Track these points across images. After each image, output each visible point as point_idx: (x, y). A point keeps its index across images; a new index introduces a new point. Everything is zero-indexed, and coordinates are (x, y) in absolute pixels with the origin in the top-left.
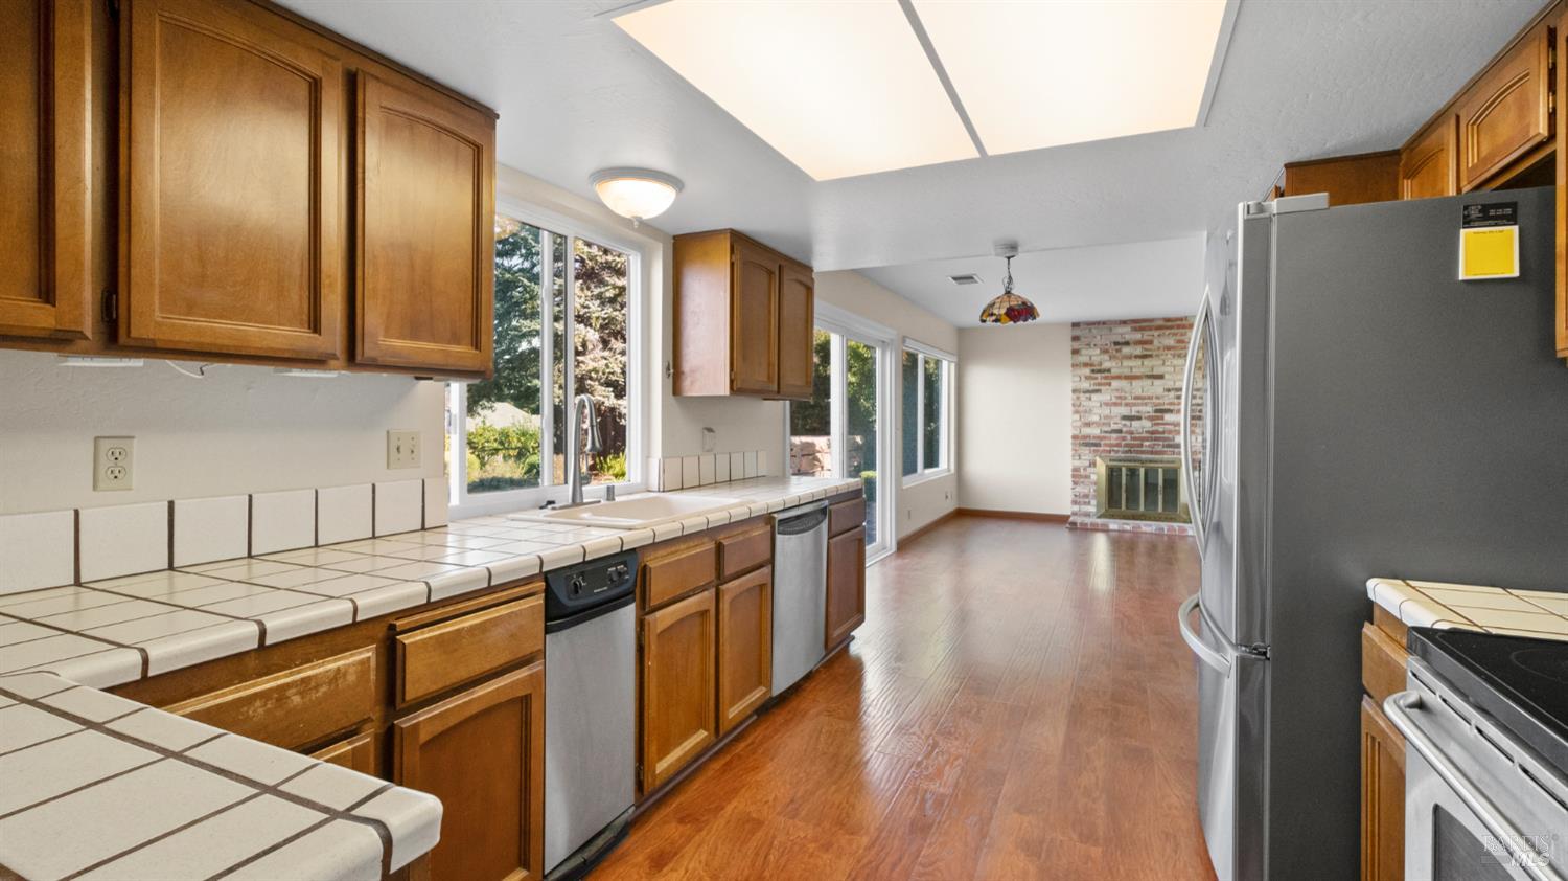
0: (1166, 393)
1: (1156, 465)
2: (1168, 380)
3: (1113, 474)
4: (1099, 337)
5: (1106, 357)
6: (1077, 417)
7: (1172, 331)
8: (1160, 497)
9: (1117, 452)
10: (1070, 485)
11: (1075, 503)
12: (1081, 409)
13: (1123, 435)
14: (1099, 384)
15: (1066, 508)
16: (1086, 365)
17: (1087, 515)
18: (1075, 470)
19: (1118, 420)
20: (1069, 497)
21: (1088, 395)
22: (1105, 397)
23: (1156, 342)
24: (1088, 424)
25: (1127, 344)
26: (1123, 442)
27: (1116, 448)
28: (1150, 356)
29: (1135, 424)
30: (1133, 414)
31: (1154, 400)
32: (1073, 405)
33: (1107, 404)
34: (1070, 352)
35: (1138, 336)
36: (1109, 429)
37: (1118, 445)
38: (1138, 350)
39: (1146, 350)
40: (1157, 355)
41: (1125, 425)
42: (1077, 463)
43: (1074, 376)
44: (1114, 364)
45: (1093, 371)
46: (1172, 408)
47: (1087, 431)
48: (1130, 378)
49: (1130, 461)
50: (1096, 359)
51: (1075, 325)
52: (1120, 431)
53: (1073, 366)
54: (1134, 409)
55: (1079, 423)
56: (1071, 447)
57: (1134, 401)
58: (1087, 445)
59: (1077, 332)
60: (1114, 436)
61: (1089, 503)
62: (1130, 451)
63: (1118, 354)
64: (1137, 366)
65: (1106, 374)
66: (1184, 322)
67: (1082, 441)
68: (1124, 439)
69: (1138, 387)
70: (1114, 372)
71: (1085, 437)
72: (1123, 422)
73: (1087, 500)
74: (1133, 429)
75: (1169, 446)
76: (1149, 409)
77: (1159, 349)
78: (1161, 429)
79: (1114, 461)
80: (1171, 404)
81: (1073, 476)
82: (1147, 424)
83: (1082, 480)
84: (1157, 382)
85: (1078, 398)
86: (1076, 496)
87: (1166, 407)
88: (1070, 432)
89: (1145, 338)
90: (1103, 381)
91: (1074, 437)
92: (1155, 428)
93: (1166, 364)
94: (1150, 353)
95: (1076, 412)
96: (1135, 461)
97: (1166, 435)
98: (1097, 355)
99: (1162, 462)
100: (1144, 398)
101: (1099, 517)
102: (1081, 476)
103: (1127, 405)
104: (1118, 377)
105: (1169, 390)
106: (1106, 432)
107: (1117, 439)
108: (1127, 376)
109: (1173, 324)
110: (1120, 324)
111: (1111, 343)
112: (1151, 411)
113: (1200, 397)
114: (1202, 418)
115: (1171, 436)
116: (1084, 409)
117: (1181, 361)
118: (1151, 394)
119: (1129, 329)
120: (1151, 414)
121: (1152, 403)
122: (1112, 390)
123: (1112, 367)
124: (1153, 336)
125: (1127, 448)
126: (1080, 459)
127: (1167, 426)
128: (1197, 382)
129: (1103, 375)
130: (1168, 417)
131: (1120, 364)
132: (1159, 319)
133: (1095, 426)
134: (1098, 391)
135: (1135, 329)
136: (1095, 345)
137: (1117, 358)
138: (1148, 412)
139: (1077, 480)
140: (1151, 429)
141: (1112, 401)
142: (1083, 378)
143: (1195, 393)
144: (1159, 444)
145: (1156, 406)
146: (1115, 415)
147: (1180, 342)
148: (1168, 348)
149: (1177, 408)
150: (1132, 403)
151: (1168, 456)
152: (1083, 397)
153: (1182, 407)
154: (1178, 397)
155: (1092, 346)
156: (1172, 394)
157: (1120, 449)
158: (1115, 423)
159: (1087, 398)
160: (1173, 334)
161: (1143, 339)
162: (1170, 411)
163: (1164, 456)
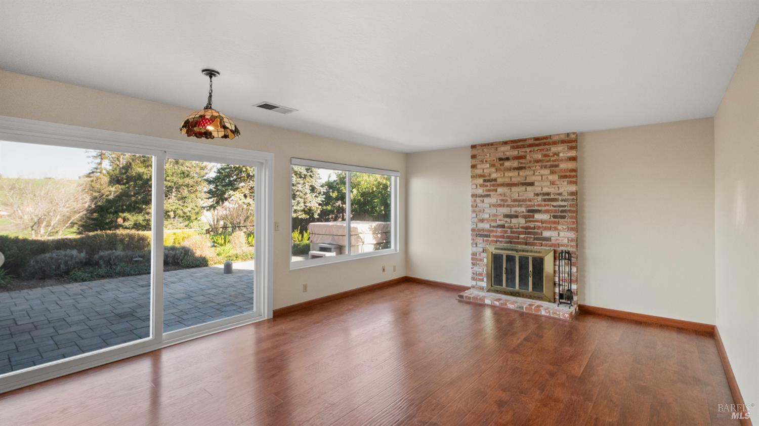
0: (536, 197)
1: (527, 254)
2: (537, 186)
3: (497, 258)
4: (488, 155)
5: (493, 170)
6: (474, 215)
7: (540, 147)
9: (501, 242)
10: (470, 265)
11: (473, 279)
12: (476, 209)
13: (505, 229)
15: (466, 281)
16: (480, 176)
17: (481, 289)
18: (474, 254)
19: (501, 217)
20: (470, 275)
21: (481, 199)
22: (493, 200)
23: (528, 157)
24: (482, 221)
25: (508, 159)
26: (505, 235)
27: (500, 239)
28: (524, 168)
29: (514, 221)
30: (513, 213)
31: (527, 203)
32: (472, 206)
33: (494, 206)
34: (470, 167)
35: (515, 153)
36: (494, 224)
37: (503, 237)
38: (515, 164)
39: (521, 163)
40: (529, 167)
41: (506, 221)
42: (475, 249)
43: (472, 184)
44: (499, 175)
45: (485, 181)
46: (540, 208)
47: (481, 226)
48: (510, 185)
49: (510, 250)
50: (487, 171)
51: (473, 147)
52: (503, 226)
53: (472, 177)
54: (514, 209)
55: (476, 220)
56: (470, 237)
57: (512, 203)
58: (481, 236)
59: (475, 152)
60: (499, 230)
61: (482, 280)
62: (511, 243)
63: (502, 168)
64: (515, 176)
65: (493, 183)
66: (549, 140)
67: (478, 234)
68: (506, 232)
69: (517, 192)
70: (499, 181)
71: (479, 230)
72: (506, 219)
73: (481, 278)
74: (511, 225)
75: (538, 239)
76: (523, 209)
77: (530, 162)
78: (532, 224)
79: (499, 249)
80: (539, 205)
81: (472, 259)
82: (522, 221)
83: (478, 262)
84: (529, 188)
85: (475, 201)
86: (473, 273)
87: (536, 208)
88: (470, 226)
89: (521, 154)
90: (492, 188)
91: (473, 230)
92: (528, 224)
93: (536, 174)
94: (524, 165)
95: (474, 211)
96: (512, 250)
97: (536, 230)
98: (488, 168)
99: (531, 251)
100: (520, 201)
101: (488, 291)
102: (477, 259)
103: (508, 206)
104: (503, 185)
105: (537, 195)
106: (494, 227)
107: (501, 232)
108: (509, 184)
109: (541, 142)
110: (503, 144)
111: (496, 159)
112: (525, 211)
113: (562, 200)
114: (564, 217)
115: (539, 231)
116: (479, 209)
117: (547, 172)
118: (525, 198)
119: (509, 147)
120: (525, 214)
121: (525, 205)
122: (498, 195)
123: (498, 177)
124: (526, 152)
125: (508, 240)
126: (476, 246)
127: (536, 223)
128: (558, 188)
129: (492, 183)
130: (538, 216)
131: (503, 175)
132: (530, 139)
133: (486, 221)
134: (488, 196)
135: (513, 148)
136: (486, 161)
137: (501, 170)
138: (523, 212)
139: (475, 262)
140: (525, 225)
141: (498, 203)
142: (478, 186)
143: (557, 197)
144: (531, 237)
145: (528, 207)
146: (500, 214)
147: (546, 156)
148: (537, 161)
149: (544, 208)
150: (511, 205)
151: (538, 247)
152: (478, 200)
153: (547, 208)
154: (545, 200)
155: (484, 162)
156: (540, 198)
157: (503, 240)
158: (500, 220)
159: (481, 201)
160: (541, 150)
161: (519, 155)
162: (539, 211)
163: (535, 247)
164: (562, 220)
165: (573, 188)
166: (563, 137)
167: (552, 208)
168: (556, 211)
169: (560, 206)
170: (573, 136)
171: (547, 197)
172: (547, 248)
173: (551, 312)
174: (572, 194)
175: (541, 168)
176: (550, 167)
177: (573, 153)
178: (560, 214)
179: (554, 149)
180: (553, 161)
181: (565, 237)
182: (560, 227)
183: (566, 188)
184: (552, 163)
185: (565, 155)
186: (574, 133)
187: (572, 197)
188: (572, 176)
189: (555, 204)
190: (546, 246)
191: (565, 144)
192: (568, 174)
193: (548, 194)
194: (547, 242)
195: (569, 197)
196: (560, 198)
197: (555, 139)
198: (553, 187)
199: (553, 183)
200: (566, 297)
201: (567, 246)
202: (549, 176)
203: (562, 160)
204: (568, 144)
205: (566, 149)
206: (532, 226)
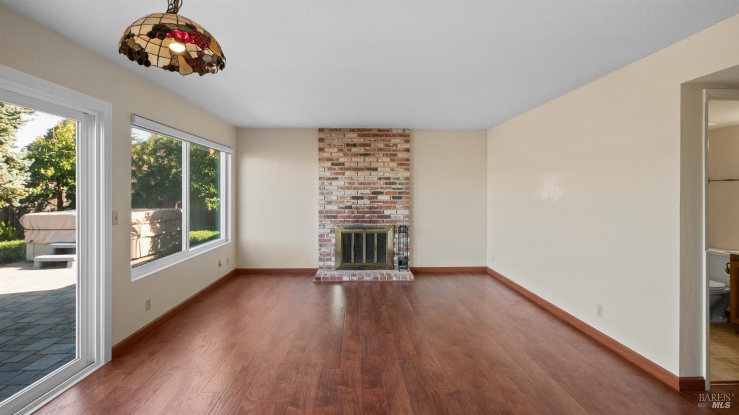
0: (379, 181)
1: (373, 231)
2: (380, 172)
3: (346, 237)
4: (336, 140)
5: (341, 154)
6: (322, 197)
7: (383, 138)
8: (376, 252)
9: (349, 222)
10: (317, 247)
11: (320, 260)
12: (325, 191)
13: (352, 210)
14: (337, 174)
15: (314, 264)
16: (328, 160)
17: (329, 268)
18: (321, 236)
19: (349, 199)
20: (317, 257)
21: (329, 181)
22: (341, 183)
23: (373, 145)
24: (330, 203)
25: (355, 145)
26: (352, 215)
27: (348, 220)
28: (369, 155)
29: (360, 202)
30: (359, 195)
31: (372, 186)
32: (320, 189)
33: (342, 188)
34: (318, 150)
35: (361, 140)
36: (342, 206)
37: (349, 217)
38: (362, 150)
39: (366, 150)
40: (374, 154)
41: (353, 203)
42: (322, 231)
43: (320, 167)
44: (347, 160)
45: (333, 164)
46: (382, 191)
47: (329, 207)
48: (357, 169)
49: (357, 228)
50: (335, 155)
51: (321, 130)
52: (350, 207)
53: (319, 160)
54: (360, 191)
55: (323, 202)
56: (317, 219)
57: (358, 186)
58: (328, 217)
59: (322, 135)
60: (347, 210)
61: (330, 260)
62: (357, 222)
63: (349, 153)
64: (361, 162)
65: (341, 166)
66: (390, 133)
67: (326, 215)
68: (353, 212)
69: (363, 176)
70: (347, 165)
71: (327, 212)
72: (353, 201)
73: (329, 257)
74: (358, 206)
75: (380, 217)
76: (369, 192)
77: (375, 150)
78: (375, 205)
79: (347, 228)
80: (382, 188)
81: (320, 240)
82: (367, 202)
83: (325, 243)
84: (373, 173)
85: (323, 183)
86: (321, 254)
87: (379, 190)
88: (318, 208)
89: (367, 142)
90: (339, 171)
91: (320, 212)
92: (372, 205)
93: (379, 160)
94: (369, 152)
95: (322, 194)
96: (360, 228)
97: (378, 210)
98: (335, 152)
99: (376, 228)
100: (365, 184)
101: (337, 269)
102: (325, 240)
103: (355, 188)
104: (349, 169)
105: (380, 179)
106: (341, 208)
107: (349, 213)
108: (355, 168)
109: (383, 133)
110: (350, 131)
111: (344, 144)
112: (369, 193)
113: (399, 184)
114: (400, 198)
115: (382, 210)
116: (327, 191)
117: (388, 159)
118: (369, 182)
119: (356, 135)
120: (370, 195)
121: (370, 187)
122: (345, 178)
123: (345, 162)
124: (371, 140)
125: (355, 219)
126: (324, 228)
127: (379, 203)
128: (397, 173)
129: (339, 167)
130: (380, 197)
131: (350, 160)
132: (375, 129)
133: (334, 203)
134: (336, 179)
135: (360, 136)
136: (334, 146)
137: (348, 155)
138: (368, 194)
139: (322, 243)
140: (370, 206)
141: (345, 186)
142: (326, 168)
143: (395, 181)
144: (375, 216)
145: (373, 189)
146: (347, 196)
147: (387, 146)
148: (380, 150)
149: (385, 191)
150: (358, 187)
151: (380, 224)
152: (326, 182)
153: (388, 190)
154: (386, 184)
155: (332, 146)
156: (382, 182)
157: (350, 220)
158: (347, 202)
159: (329, 183)
160: (384, 140)
161: (365, 143)
162: (381, 193)
163: (378, 224)
164: (400, 200)
165: (407, 174)
166: (400, 132)
167: (392, 190)
168: (395, 193)
169: (398, 189)
170: (407, 132)
171: (388, 181)
172: (388, 224)
173: (401, 277)
174: (407, 179)
175: (384, 156)
176: (390, 156)
177: (407, 146)
178: (397, 195)
179: (394, 141)
180: (393, 151)
181: (402, 214)
182: (397, 206)
183: (402, 174)
184: (392, 152)
185: (402, 146)
186: (409, 130)
187: (406, 182)
188: (406, 164)
189: (394, 187)
190: (387, 222)
191: (402, 138)
192: (404, 162)
193: (389, 178)
194: (388, 219)
195: (405, 181)
196: (398, 182)
197: (395, 132)
198: (392, 173)
199: (393, 169)
200: (403, 263)
201: (403, 221)
202: (390, 163)
203: (399, 151)
204: (404, 138)
205: (403, 141)
206: (376, 206)
